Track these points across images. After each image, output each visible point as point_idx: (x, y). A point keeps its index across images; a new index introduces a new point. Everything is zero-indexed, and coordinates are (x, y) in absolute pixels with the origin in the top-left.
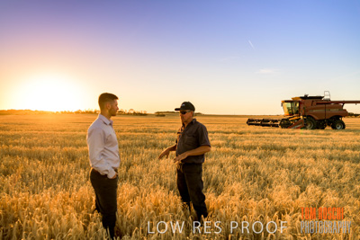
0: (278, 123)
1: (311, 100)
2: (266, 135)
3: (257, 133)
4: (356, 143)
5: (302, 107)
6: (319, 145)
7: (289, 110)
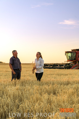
7: (70, 58)
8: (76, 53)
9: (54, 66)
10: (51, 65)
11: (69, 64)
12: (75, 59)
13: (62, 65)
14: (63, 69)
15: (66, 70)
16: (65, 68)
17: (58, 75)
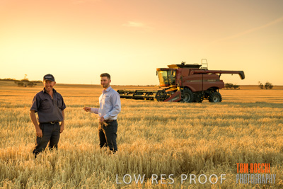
0: (154, 96)
1: (188, 69)
2: (145, 108)
3: (133, 106)
4: (226, 113)
5: (178, 77)
6: (196, 115)
7: (165, 80)
8: (177, 71)
9: (137, 94)
10: (130, 93)
11: (163, 91)
13: (151, 93)
14: (153, 100)
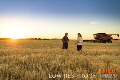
1: (102, 34)
7: (95, 37)
8: (99, 35)
9: (88, 41)
10: (86, 41)
11: (95, 40)
12: (98, 38)
13: (91, 41)
15: (94, 43)
16: (93, 42)
17: (90, 46)
